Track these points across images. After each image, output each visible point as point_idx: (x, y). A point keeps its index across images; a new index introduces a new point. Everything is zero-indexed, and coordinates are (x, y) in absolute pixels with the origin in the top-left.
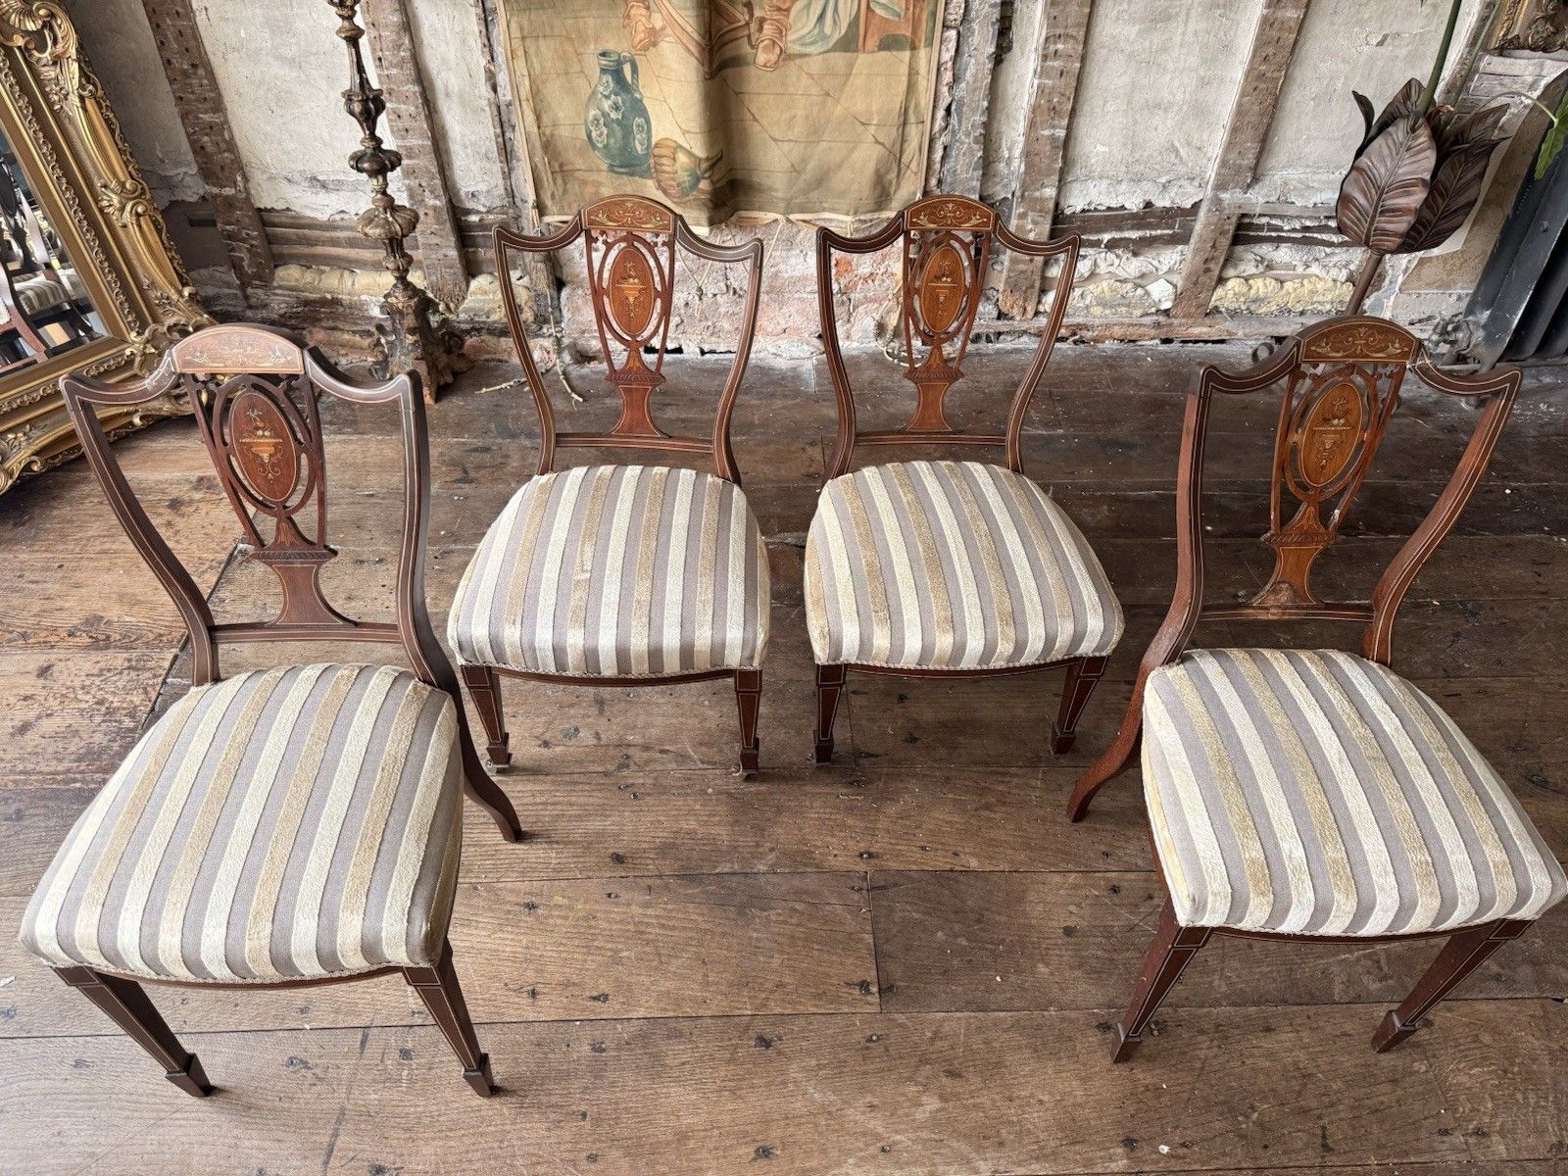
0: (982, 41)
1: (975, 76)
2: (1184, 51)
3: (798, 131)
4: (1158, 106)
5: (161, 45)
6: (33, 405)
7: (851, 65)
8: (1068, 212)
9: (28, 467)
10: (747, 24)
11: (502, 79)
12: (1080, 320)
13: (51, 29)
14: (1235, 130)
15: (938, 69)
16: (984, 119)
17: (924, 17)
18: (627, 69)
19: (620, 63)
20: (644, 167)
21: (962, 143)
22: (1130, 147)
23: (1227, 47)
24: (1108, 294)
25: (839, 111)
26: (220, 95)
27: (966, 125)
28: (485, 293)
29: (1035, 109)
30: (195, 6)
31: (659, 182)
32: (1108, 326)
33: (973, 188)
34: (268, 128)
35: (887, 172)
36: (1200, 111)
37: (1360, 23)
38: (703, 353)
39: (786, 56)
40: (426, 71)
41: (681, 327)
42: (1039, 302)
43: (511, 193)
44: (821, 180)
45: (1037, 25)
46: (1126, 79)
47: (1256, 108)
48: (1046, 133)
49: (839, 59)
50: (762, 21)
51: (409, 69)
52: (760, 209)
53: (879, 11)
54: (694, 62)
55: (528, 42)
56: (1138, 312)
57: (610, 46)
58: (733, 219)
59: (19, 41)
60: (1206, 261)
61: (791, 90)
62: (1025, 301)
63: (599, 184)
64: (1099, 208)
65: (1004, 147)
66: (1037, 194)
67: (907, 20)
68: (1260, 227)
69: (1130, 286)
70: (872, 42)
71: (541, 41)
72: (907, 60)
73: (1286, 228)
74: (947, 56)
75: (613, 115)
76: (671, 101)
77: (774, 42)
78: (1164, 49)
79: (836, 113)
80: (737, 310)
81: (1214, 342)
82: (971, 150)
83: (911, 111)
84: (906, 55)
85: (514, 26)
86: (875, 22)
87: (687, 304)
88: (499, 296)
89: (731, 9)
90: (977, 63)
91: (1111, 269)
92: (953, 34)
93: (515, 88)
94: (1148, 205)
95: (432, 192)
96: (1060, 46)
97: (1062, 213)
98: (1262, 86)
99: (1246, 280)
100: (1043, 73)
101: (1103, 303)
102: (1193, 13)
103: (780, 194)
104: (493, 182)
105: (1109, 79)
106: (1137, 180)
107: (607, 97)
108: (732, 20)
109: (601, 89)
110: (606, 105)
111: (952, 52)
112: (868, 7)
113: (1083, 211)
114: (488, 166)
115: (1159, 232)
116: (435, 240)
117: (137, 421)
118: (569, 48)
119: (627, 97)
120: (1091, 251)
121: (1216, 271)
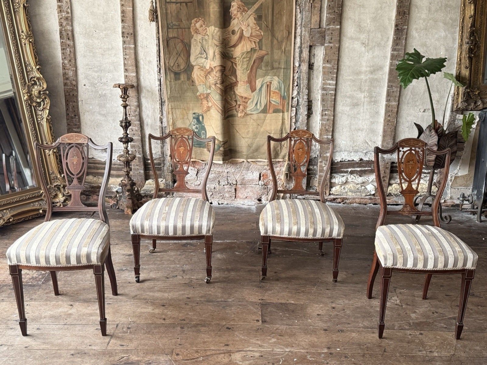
0: (303, 111)
1: (302, 120)
2: (364, 114)
3: (250, 135)
4: (359, 130)
5: (67, 110)
6: (13, 203)
7: (265, 117)
8: (336, 161)
9: (9, 219)
10: (235, 106)
11: (165, 120)
12: (345, 197)
13: (44, 101)
14: (384, 136)
15: (291, 118)
17: (286, 104)
18: (201, 118)
19: (199, 116)
20: (204, 145)
22: (352, 141)
23: (377, 113)
24: (352, 188)
25: (262, 130)
26: (80, 124)
28: (151, 184)
29: (321, 130)
30: (79, 100)
31: (208, 149)
32: (354, 199)
34: (92, 134)
35: (277, 147)
36: (373, 131)
37: (416, 106)
38: (219, 204)
39: (246, 115)
40: (142, 118)
41: (212, 196)
42: (330, 191)
43: (163, 153)
44: (257, 149)
45: (319, 107)
46: (348, 122)
47: (389, 130)
48: (325, 137)
49: (262, 115)
50: (239, 105)
51: (138, 117)
52: (239, 158)
53: (273, 103)
54: (220, 115)
55: (173, 110)
56: (364, 195)
57: (196, 111)
58: (230, 160)
59: (34, 104)
60: (383, 177)
61: (248, 124)
62: (326, 190)
64: (346, 160)
66: (325, 155)
67: (281, 105)
69: (359, 185)
70: (271, 111)
71: (177, 110)
72: (281, 115)
74: (293, 114)
75: (196, 130)
76: (213, 126)
77: (243, 111)
78: (358, 114)
79: (261, 130)
80: (231, 190)
81: (391, 205)
83: (283, 130)
84: (281, 114)
85: (170, 105)
86: (272, 106)
87: (215, 188)
88: (154, 186)
89: (231, 102)
90: (302, 117)
91: (353, 180)
92: (294, 109)
93: (168, 122)
94: (361, 160)
95: (139, 153)
96: (326, 112)
97: (334, 162)
98: (389, 124)
99: (399, 184)
100: (322, 120)
101: (351, 191)
102: (365, 104)
103: (245, 153)
104: (157, 151)
105: (343, 122)
106: (356, 151)
107: (194, 125)
108: (231, 105)
109: (193, 123)
110: (194, 127)
111: (295, 114)
112: (270, 102)
113: (341, 161)
114: (157, 145)
115: (367, 168)
116: (137, 167)
117: (41, 211)
118: (185, 112)
119: (200, 125)
120: (345, 174)
121: (387, 181)
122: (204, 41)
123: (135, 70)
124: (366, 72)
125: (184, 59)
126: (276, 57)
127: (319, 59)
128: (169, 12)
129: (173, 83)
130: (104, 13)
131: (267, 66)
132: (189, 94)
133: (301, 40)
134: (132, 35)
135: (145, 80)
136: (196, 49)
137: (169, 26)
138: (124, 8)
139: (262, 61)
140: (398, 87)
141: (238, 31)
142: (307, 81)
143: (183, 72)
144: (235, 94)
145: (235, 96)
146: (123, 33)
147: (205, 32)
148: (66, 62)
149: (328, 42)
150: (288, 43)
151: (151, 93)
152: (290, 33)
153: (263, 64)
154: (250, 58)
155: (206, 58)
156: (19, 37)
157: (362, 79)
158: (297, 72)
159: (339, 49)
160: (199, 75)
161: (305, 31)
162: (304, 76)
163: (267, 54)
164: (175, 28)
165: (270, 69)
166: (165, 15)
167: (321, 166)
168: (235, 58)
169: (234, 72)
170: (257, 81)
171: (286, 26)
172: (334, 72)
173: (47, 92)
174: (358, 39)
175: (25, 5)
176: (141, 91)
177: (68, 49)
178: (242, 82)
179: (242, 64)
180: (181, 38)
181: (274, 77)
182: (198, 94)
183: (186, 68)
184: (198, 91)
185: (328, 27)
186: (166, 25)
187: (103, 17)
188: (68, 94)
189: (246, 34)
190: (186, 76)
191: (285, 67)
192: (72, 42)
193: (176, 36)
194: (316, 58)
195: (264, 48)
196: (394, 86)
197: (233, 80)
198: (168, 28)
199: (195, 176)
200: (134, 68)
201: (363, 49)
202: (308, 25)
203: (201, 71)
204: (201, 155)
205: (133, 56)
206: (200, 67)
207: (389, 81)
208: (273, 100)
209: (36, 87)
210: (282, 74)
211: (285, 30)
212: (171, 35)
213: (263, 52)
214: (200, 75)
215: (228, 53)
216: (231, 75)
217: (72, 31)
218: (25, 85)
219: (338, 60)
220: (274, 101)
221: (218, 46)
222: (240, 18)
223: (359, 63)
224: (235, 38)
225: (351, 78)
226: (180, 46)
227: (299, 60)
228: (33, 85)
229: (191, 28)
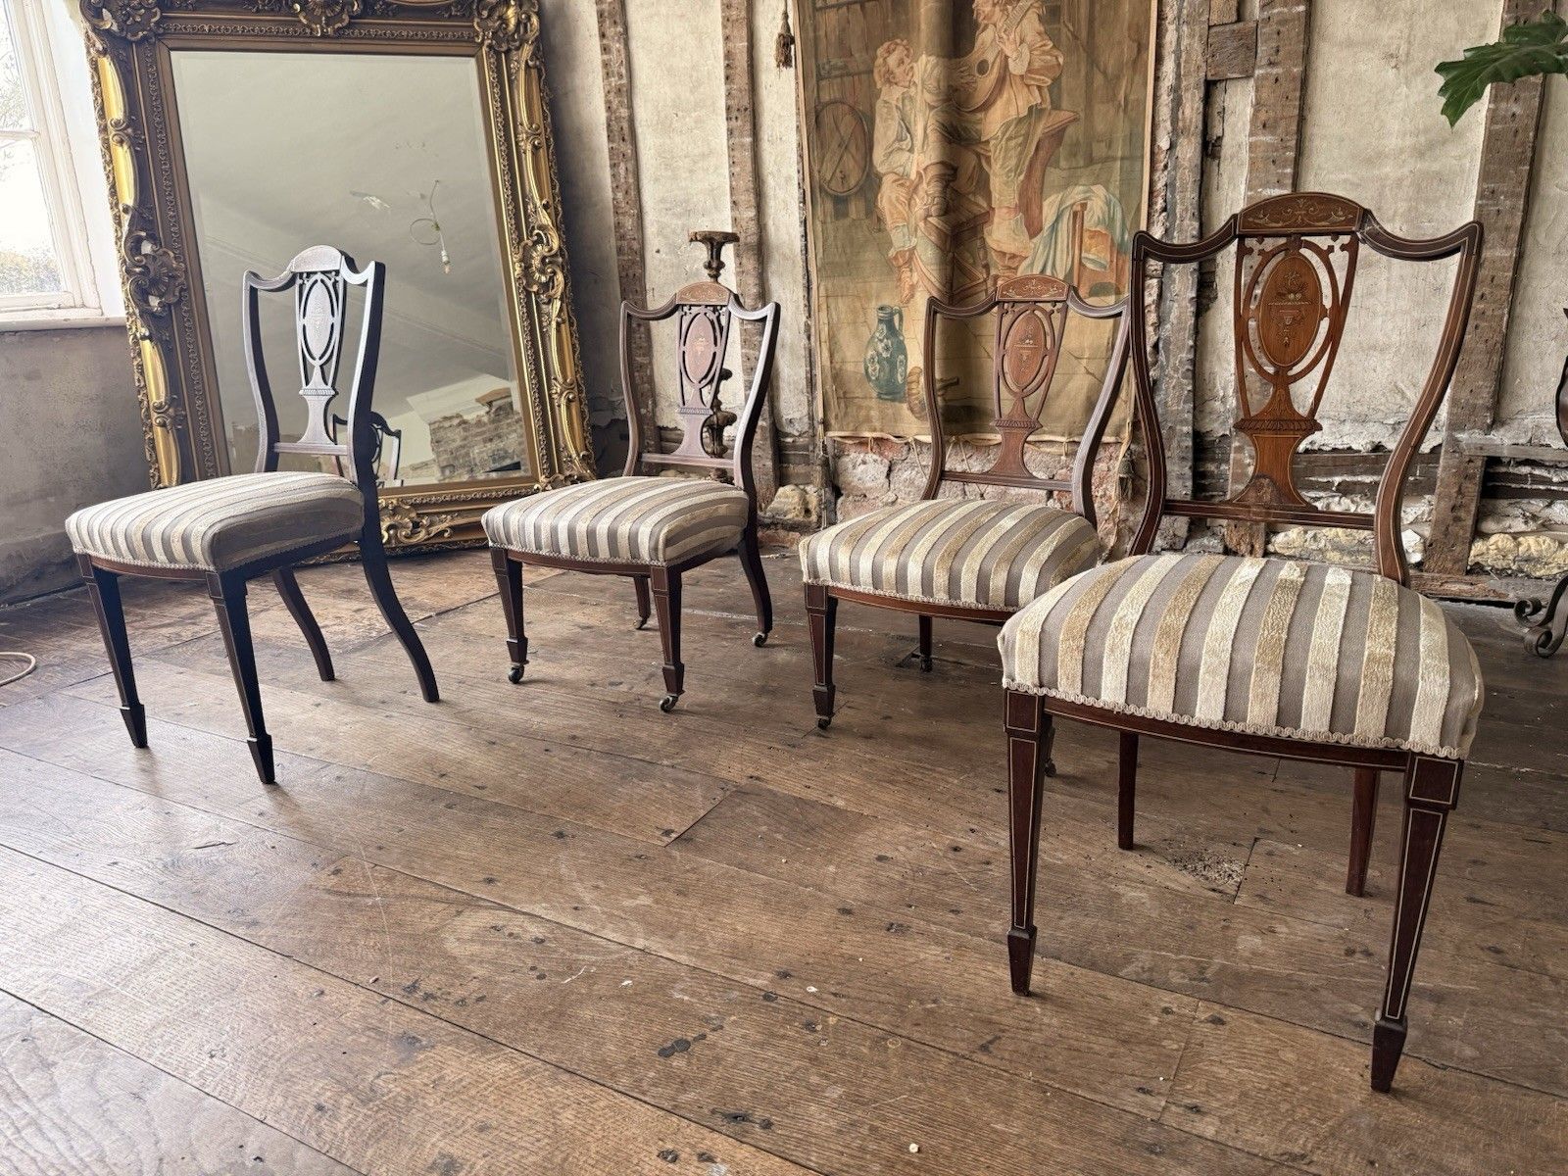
0: (1183, 290)
1: (1179, 318)
2: (1392, 295)
4: (1374, 348)
10: (985, 281)
11: (814, 329)
13: (553, 280)
16: (1191, 356)
18: (896, 318)
19: (892, 315)
20: (903, 394)
21: (1172, 378)
22: (1348, 387)
24: (1343, 539)
26: (650, 345)
27: (1174, 361)
28: (787, 497)
30: (647, 284)
31: (910, 403)
33: (1186, 420)
36: (1421, 352)
42: (1268, 542)
43: (811, 417)
47: (1482, 346)
50: (996, 278)
52: (991, 432)
53: (1090, 266)
55: (831, 300)
57: (886, 301)
58: (966, 437)
60: (1453, 508)
62: (1252, 536)
63: (871, 408)
64: (1325, 448)
65: (1218, 386)
67: (1112, 270)
68: (1522, 478)
70: (1084, 290)
71: (840, 300)
73: (1555, 479)
74: (1149, 300)
75: (885, 355)
78: (1371, 294)
81: (1479, 603)
82: (1180, 385)
84: (1111, 299)
85: (822, 288)
86: (1086, 274)
88: (796, 501)
89: (973, 270)
90: (1180, 307)
92: (1154, 281)
93: (818, 332)
94: (1378, 447)
98: (1485, 324)
99: (1515, 539)
101: (1339, 550)
104: (803, 409)
106: (1362, 420)
107: (881, 341)
108: (973, 278)
110: (880, 347)
111: (1155, 297)
112: (1080, 263)
113: (1306, 451)
114: (800, 397)
116: (759, 453)
118: (858, 304)
119: (895, 340)
120: (1322, 494)
121: (1469, 522)
122: (907, 102)
123: (753, 202)
124: (1402, 151)
125: (858, 158)
126: (1100, 126)
127: (1240, 124)
128: (822, 33)
129: (830, 226)
130: (693, 67)
131: (1073, 155)
132: (870, 255)
133: (1178, 65)
134: (748, 112)
135: (777, 229)
136: (887, 128)
137: (822, 72)
138: (730, 45)
139: (1060, 143)
140: (1518, 196)
141: (994, 63)
142: (1195, 195)
143: (856, 193)
144: (984, 246)
145: (986, 253)
146: (728, 109)
147: (909, 78)
148: (620, 195)
149: (1264, 62)
150: (1138, 79)
151: (790, 262)
152: (1142, 48)
153: (1063, 151)
154: (1027, 136)
155: (911, 150)
156: (516, 137)
157: (1387, 177)
158: (1166, 167)
159: (1304, 82)
160: (894, 200)
161: (1192, 36)
162: (1187, 177)
163: (1075, 120)
164: (836, 77)
165: (1081, 163)
166: (813, 48)
167: (1238, 463)
168: (988, 142)
169: (983, 184)
170: (1046, 204)
171: (1129, 28)
172: (1286, 160)
173: (560, 259)
174: (1370, 43)
175: (530, 63)
176: (769, 257)
177: (622, 165)
178: (1005, 210)
179: (1004, 158)
180: (852, 104)
181: (1094, 188)
182: (892, 253)
183: (861, 183)
184: (891, 244)
185: (1266, 14)
186: (814, 67)
187: (691, 76)
188: (624, 274)
189: (1017, 68)
190: (861, 205)
191: (1127, 154)
192: (629, 146)
193: (838, 96)
194: (1230, 120)
195: (1065, 104)
196: (1502, 193)
197: (981, 206)
198: (820, 78)
199: (882, 478)
200: (752, 197)
201: (1391, 73)
202: (1200, 15)
203: (900, 189)
204: (896, 421)
205: (749, 167)
206: (897, 177)
207: (1485, 175)
208: (1091, 256)
209: (539, 247)
210: (1116, 176)
211: (1127, 40)
212: (826, 97)
213: (1064, 115)
214: (897, 199)
215: (965, 129)
216: (974, 194)
217: (631, 120)
218: (519, 244)
219: (1302, 120)
220: (1093, 261)
221: (934, 107)
222: (999, 25)
223: (1377, 124)
224: (987, 82)
225: (1345, 176)
226: (847, 125)
227: (1170, 128)
228: (535, 243)
229: (876, 71)
